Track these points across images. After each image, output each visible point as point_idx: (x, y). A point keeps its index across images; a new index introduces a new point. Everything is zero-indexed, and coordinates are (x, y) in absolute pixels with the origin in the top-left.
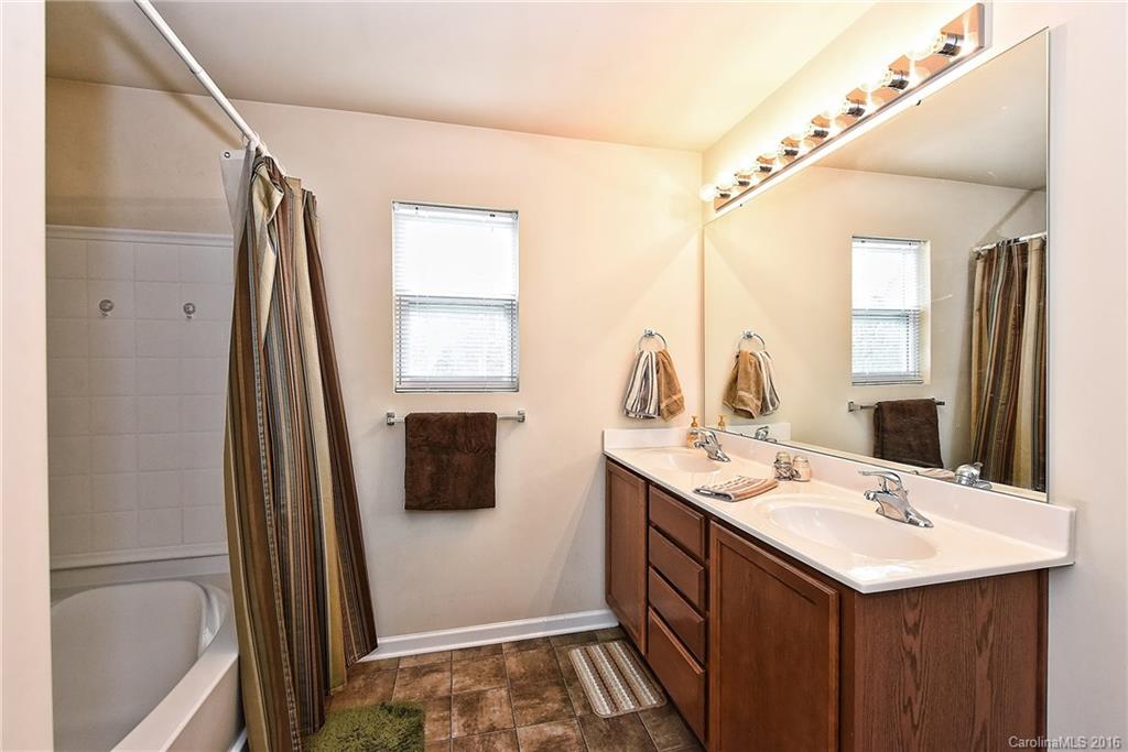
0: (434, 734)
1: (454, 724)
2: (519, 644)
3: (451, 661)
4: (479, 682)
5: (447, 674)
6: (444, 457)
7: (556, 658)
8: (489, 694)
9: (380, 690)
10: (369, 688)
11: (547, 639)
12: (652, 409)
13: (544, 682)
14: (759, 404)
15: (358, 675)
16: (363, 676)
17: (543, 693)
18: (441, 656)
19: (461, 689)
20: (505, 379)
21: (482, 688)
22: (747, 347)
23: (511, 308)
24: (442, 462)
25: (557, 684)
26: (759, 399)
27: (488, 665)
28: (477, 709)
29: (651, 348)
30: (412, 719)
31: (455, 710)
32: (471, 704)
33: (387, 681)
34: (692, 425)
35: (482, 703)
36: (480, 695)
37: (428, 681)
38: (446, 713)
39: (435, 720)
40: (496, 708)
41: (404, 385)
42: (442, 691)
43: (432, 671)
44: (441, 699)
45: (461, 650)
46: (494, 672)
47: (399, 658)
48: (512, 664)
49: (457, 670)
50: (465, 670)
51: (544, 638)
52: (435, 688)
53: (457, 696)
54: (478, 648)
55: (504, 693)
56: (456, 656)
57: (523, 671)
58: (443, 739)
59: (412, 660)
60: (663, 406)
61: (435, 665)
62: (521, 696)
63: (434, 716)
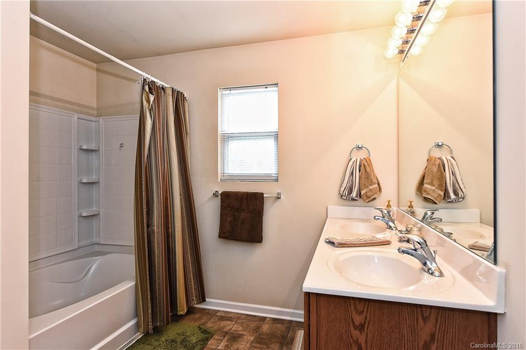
0: (212, 344)
1: (222, 344)
2: (275, 320)
3: (238, 318)
4: (245, 330)
5: (234, 323)
6: (236, 214)
7: (289, 331)
8: (245, 337)
9: (203, 321)
10: (200, 319)
11: (291, 322)
12: (354, 194)
13: (274, 340)
14: (442, 194)
15: (199, 313)
16: (200, 314)
17: (271, 344)
18: (236, 315)
19: (235, 331)
20: (274, 175)
21: (244, 333)
22: (437, 153)
23: (276, 136)
24: (236, 216)
25: (281, 343)
26: (442, 190)
27: (253, 325)
28: (235, 341)
29: (359, 156)
30: (206, 335)
31: (226, 338)
32: (235, 338)
33: (207, 318)
34: (387, 206)
35: (239, 339)
36: (241, 336)
37: (223, 323)
38: (222, 338)
39: (216, 339)
40: (244, 343)
41: (225, 178)
42: (226, 329)
43: (228, 320)
44: (224, 332)
45: (247, 315)
46: (254, 328)
47: (219, 311)
48: (265, 328)
49: (239, 323)
50: (242, 324)
51: (289, 321)
52: (224, 327)
53: (231, 333)
54: (255, 316)
55: (252, 338)
56: (243, 317)
57: (268, 332)
58: (214, 347)
59: (223, 313)
60: (363, 192)
61: (231, 317)
62: (259, 343)
63: (216, 338)
